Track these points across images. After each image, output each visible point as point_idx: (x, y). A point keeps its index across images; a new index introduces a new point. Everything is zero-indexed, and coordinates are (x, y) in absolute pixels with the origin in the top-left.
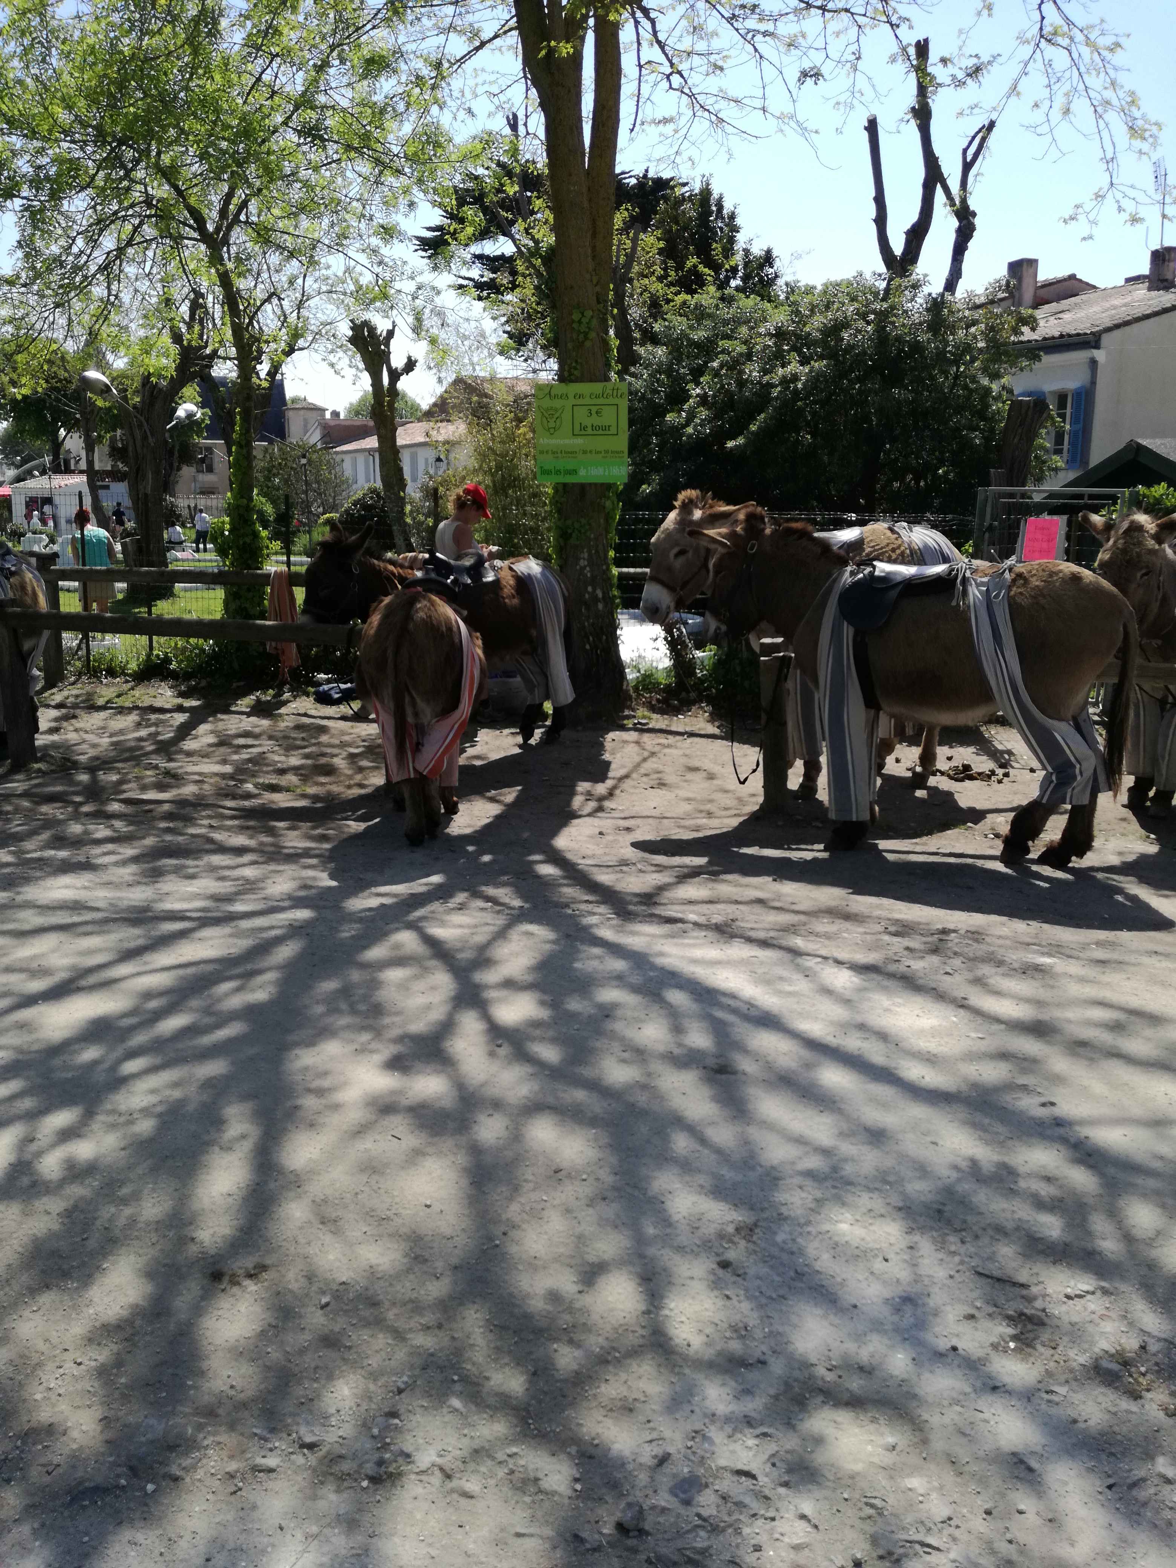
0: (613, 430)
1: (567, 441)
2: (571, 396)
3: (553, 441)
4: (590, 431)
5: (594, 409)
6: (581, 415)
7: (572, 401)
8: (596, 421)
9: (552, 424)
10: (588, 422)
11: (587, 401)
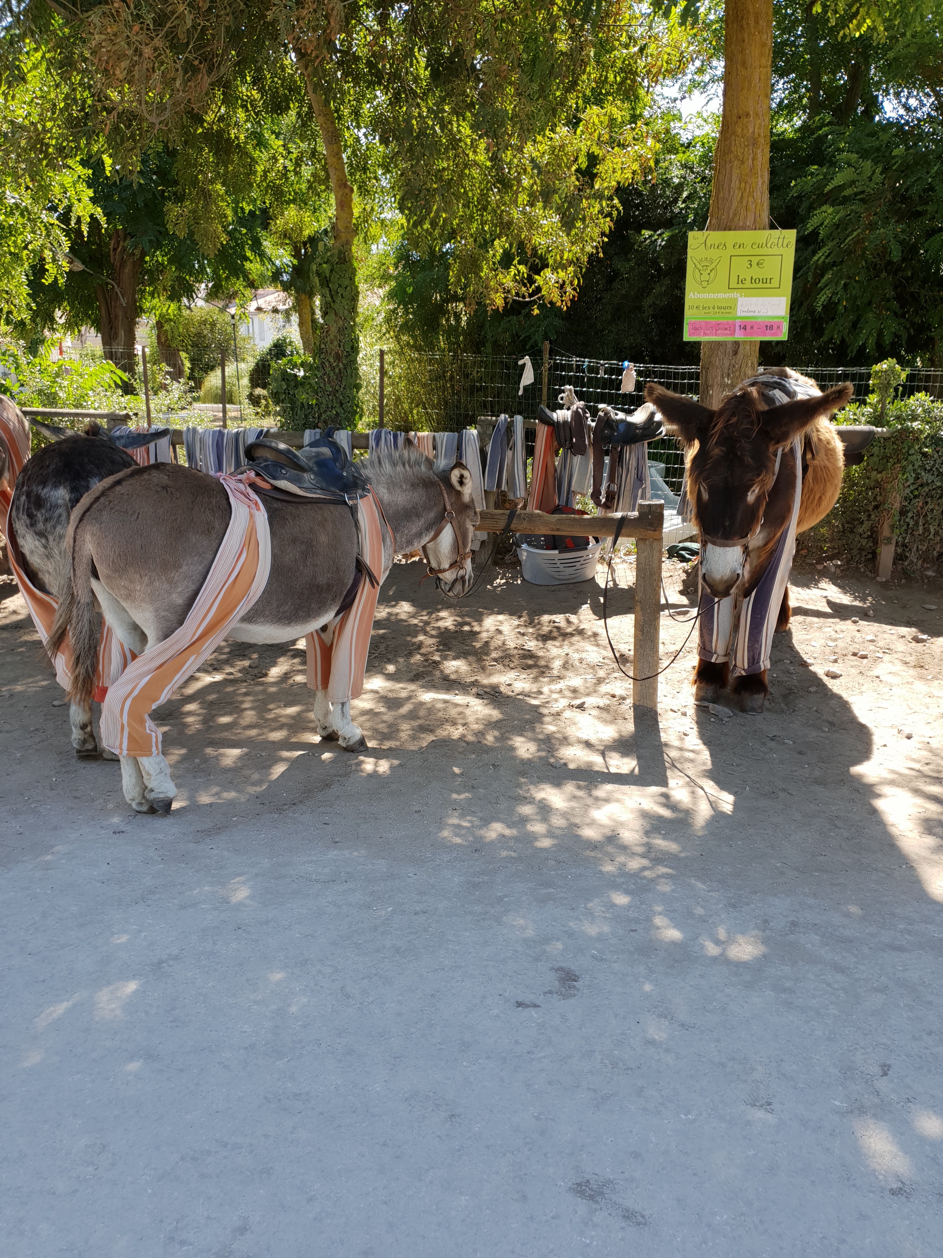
0: (775, 283)
1: (721, 295)
2: (729, 245)
3: (706, 296)
4: (748, 284)
5: (755, 260)
6: (740, 268)
7: (730, 251)
8: (756, 273)
9: (705, 277)
10: (746, 274)
11: (748, 251)
